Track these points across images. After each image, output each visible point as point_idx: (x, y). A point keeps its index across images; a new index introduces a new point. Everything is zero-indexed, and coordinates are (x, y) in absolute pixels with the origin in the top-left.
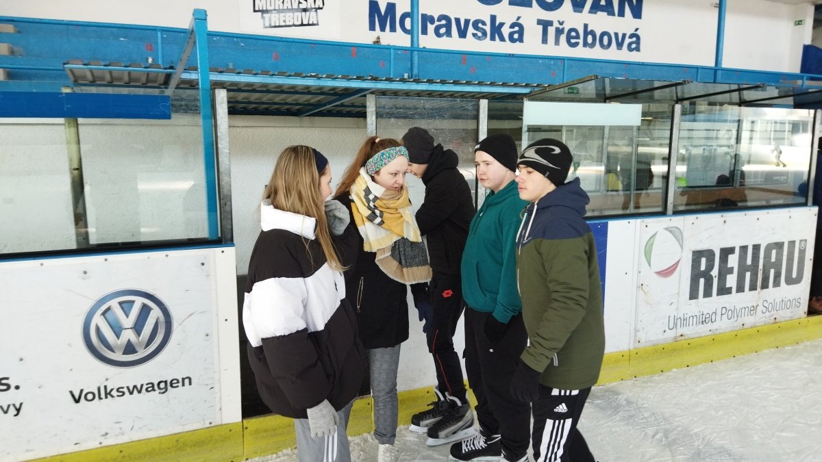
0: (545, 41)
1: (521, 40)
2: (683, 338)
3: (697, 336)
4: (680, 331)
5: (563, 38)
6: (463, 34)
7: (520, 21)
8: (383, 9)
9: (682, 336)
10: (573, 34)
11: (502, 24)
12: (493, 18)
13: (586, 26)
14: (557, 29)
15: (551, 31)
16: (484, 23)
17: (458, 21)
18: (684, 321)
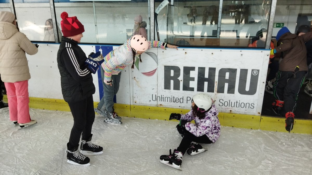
2: (161, 106)
3: (171, 107)
4: (160, 103)
9: (161, 105)
18: (162, 98)
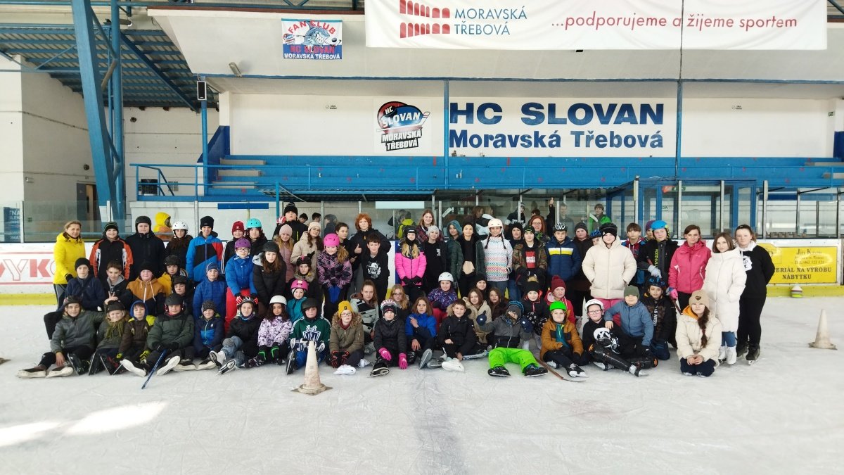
0: (577, 144)
1: (558, 145)
5: (593, 142)
6: (514, 144)
7: (557, 134)
8: (459, 134)
10: (601, 139)
11: (543, 137)
12: (536, 133)
13: (612, 133)
14: (587, 137)
15: (583, 139)
16: (529, 137)
17: (510, 137)
